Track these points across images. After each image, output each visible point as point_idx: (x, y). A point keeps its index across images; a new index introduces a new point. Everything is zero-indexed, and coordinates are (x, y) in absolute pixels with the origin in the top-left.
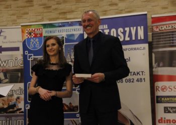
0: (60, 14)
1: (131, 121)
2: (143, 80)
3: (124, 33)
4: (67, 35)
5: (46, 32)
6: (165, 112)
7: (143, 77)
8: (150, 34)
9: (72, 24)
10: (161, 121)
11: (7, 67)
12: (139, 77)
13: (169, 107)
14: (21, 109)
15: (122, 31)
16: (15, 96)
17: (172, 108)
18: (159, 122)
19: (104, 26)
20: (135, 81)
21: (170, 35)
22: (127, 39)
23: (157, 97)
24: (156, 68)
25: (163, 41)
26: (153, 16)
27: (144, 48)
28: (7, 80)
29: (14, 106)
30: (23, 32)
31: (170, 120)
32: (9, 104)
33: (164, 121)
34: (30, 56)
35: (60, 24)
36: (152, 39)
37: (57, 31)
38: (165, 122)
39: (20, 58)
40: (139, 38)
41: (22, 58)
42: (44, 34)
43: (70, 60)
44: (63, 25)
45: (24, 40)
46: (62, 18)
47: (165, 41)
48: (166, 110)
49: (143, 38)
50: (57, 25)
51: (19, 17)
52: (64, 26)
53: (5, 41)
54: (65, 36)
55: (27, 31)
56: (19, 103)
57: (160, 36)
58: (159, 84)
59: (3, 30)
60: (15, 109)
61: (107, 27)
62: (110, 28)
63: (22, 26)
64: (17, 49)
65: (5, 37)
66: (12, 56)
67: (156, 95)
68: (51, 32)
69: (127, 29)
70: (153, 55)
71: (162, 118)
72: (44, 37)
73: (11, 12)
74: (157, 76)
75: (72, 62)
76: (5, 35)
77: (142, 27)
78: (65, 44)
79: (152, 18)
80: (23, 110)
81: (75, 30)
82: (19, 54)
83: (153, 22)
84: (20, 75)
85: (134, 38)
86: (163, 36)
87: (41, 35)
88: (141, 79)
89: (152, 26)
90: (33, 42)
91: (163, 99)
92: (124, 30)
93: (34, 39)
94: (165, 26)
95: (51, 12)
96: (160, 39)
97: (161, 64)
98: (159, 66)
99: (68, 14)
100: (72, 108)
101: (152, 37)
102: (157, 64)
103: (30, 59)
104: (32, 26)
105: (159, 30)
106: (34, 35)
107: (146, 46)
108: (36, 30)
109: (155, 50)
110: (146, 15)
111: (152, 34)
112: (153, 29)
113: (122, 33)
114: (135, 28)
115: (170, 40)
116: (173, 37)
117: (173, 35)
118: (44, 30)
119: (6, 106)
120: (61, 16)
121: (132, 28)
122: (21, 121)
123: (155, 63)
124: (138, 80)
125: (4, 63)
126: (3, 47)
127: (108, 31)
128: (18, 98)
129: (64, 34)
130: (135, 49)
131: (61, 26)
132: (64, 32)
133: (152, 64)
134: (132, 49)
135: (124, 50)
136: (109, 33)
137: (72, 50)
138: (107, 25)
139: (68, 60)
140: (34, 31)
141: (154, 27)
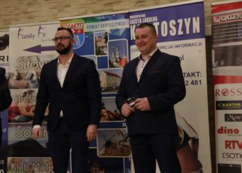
0: (105, 5)
1: (184, 131)
2: (199, 83)
3: (177, 26)
4: (111, 30)
5: (88, 27)
6: (226, 120)
7: (198, 79)
8: (208, 26)
9: (116, 17)
10: (221, 131)
12: (194, 79)
13: (231, 115)
15: (175, 23)
17: (234, 115)
18: (219, 132)
19: (154, 18)
20: (189, 83)
21: (233, 26)
22: (180, 33)
23: (218, 102)
24: (216, 67)
26: (213, 4)
27: (200, 44)
31: (231, 130)
33: (225, 131)
35: (103, 17)
36: (212, 32)
37: (100, 26)
38: (225, 133)
40: (194, 32)
42: (86, 30)
44: (106, 18)
46: (107, 10)
47: (227, 34)
48: (227, 118)
49: (198, 31)
50: (99, 18)
51: (60, 11)
52: (107, 19)
53: (44, 39)
54: (109, 32)
55: (66, 27)
57: (222, 28)
58: (220, 87)
59: (42, 26)
61: (156, 20)
62: (160, 21)
63: (61, 21)
65: (44, 35)
67: (216, 100)
68: (93, 27)
69: (180, 21)
70: (213, 52)
71: (222, 127)
72: (86, 33)
73: (52, 5)
74: (217, 77)
75: (116, 62)
76: (44, 32)
77: (198, 18)
78: (109, 41)
79: (212, 6)
81: (120, 24)
83: (213, 12)
85: (188, 32)
86: (225, 28)
87: (82, 30)
88: (196, 82)
89: (212, 16)
91: (223, 105)
92: (177, 22)
93: (74, 36)
94: (227, 16)
95: (95, 3)
96: (222, 31)
97: (222, 63)
98: (219, 65)
99: (114, 5)
101: (212, 29)
102: (217, 62)
104: (72, 21)
105: (221, 21)
106: (74, 31)
107: (203, 41)
108: (76, 25)
109: (214, 46)
110: (202, 2)
111: (212, 26)
112: (212, 20)
113: (174, 26)
114: (189, 19)
115: (233, 33)
116: (236, 29)
117: (237, 26)
118: (86, 25)
120: (107, 8)
121: (186, 20)
123: (215, 61)
124: (192, 83)
126: (42, 46)
127: (158, 24)
129: (108, 29)
130: (189, 45)
131: (103, 20)
132: (107, 27)
133: (211, 62)
134: (185, 45)
135: (177, 46)
136: (159, 27)
138: (156, 18)
139: (113, 60)
140: (74, 26)
141: (214, 18)
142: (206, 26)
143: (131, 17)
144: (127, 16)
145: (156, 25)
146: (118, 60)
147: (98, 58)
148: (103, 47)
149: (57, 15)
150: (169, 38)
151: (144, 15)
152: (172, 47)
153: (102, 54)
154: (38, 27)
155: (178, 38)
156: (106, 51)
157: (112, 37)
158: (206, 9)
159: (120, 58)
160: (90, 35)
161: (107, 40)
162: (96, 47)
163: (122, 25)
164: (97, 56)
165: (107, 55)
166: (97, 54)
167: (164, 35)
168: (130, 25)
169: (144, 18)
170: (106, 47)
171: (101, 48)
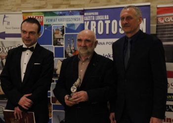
4: (67, 24)
5: (47, 20)
6: (166, 110)
8: (153, 25)
9: (72, 13)
13: (171, 106)
25: (167, 34)
26: (158, 6)
31: (170, 119)
35: (61, 13)
36: (157, 32)
37: (58, 20)
42: (45, 23)
43: (70, 51)
44: (64, 13)
47: (170, 34)
49: (144, 31)
50: (57, 13)
52: (64, 15)
53: (8, 26)
54: (65, 26)
57: (166, 28)
59: (6, 15)
61: (108, 18)
62: (111, 19)
65: (9, 23)
68: (51, 20)
72: (45, 25)
75: (71, 53)
77: (145, 20)
78: (65, 34)
79: (158, 8)
81: (75, 20)
83: (158, 13)
86: (168, 28)
89: (157, 17)
94: (171, 18)
96: (165, 31)
101: (157, 29)
104: (33, 14)
105: (165, 22)
110: (149, 6)
111: (157, 26)
118: (45, 18)
125: (7, 49)
126: (6, 33)
127: (109, 22)
131: (61, 15)
132: (64, 21)
136: (110, 24)
137: (72, 41)
138: (108, 16)
139: (68, 51)
141: (159, 19)
142: (151, 25)
143: (85, 14)
144: (82, 13)
146: (73, 51)
147: (55, 48)
148: (60, 39)
149: (20, 5)
150: (118, 35)
151: (97, 13)
153: (59, 45)
154: (3, 16)
156: (63, 43)
157: (68, 30)
158: (152, 9)
159: (74, 50)
160: (49, 27)
161: (63, 33)
162: (54, 38)
163: (77, 20)
164: (54, 47)
165: (64, 46)
166: (54, 45)
167: (114, 32)
168: (84, 21)
169: (97, 15)
170: (63, 39)
171: (58, 40)
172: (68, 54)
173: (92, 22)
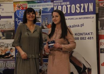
2: (92, 38)
3: (80, 7)
7: (91, 36)
8: (97, 8)
11: (4, 29)
12: (89, 36)
14: (13, 56)
15: (79, 6)
16: (10, 48)
18: (102, 65)
20: (87, 39)
22: (82, 11)
24: (100, 30)
27: (93, 18)
28: (4, 37)
29: (9, 54)
30: (14, 6)
32: (5, 53)
34: (19, 22)
35: (39, 1)
36: (99, 12)
37: (37, 6)
39: (13, 23)
40: (90, 11)
41: (14, 23)
43: (45, 25)
45: (15, 11)
49: (92, 11)
52: (41, 2)
54: (42, 9)
55: (17, 6)
56: (12, 52)
60: (10, 56)
61: (69, 4)
62: (71, 4)
63: (14, 2)
64: (11, 17)
66: (7, 21)
67: (100, 48)
68: (32, 6)
69: (82, 5)
70: (99, 22)
74: (101, 35)
75: (46, 26)
76: (3, 8)
77: (92, 4)
78: (41, 14)
80: (14, 56)
81: (48, 5)
82: (12, 21)
84: (12, 34)
85: (86, 11)
87: (26, 8)
88: (91, 38)
89: (99, 3)
90: (21, 13)
92: (80, 5)
93: (22, 11)
98: (102, 29)
100: (46, 56)
101: (99, 10)
102: (101, 28)
103: (19, 24)
104: (21, 2)
106: (21, 8)
107: (95, 16)
108: (23, 5)
109: (100, 19)
111: (99, 8)
113: (79, 7)
114: (87, 4)
118: (28, 5)
119: (3, 54)
121: (85, 4)
122: (13, 63)
124: (88, 38)
125: (2, 26)
126: (1, 16)
127: (70, 6)
128: (11, 49)
129: (41, 8)
130: (87, 18)
131: (39, 3)
133: (98, 28)
134: (85, 18)
135: (80, 18)
136: (70, 7)
137: (46, 18)
138: (69, 2)
139: (44, 25)
140: (22, 5)
141: (100, 3)
142: (96, 8)
143: (54, 2)
144: (52, 1)
145: (69, 6)
146: (47, 25)
148: (38, 18)
150: (76, 14)
152: (77, 19)
153: (38, 22)
155: (80, 14)
156: (40, 20)
157: (43, 12)
161: (40, 14)
165: (41, 22)
167: (73, 12)
168: (54, 6)
169: (62, 2)
170: (40, 17)
171: (37, 18)
172: (43, 27)
173: (59, 7)
